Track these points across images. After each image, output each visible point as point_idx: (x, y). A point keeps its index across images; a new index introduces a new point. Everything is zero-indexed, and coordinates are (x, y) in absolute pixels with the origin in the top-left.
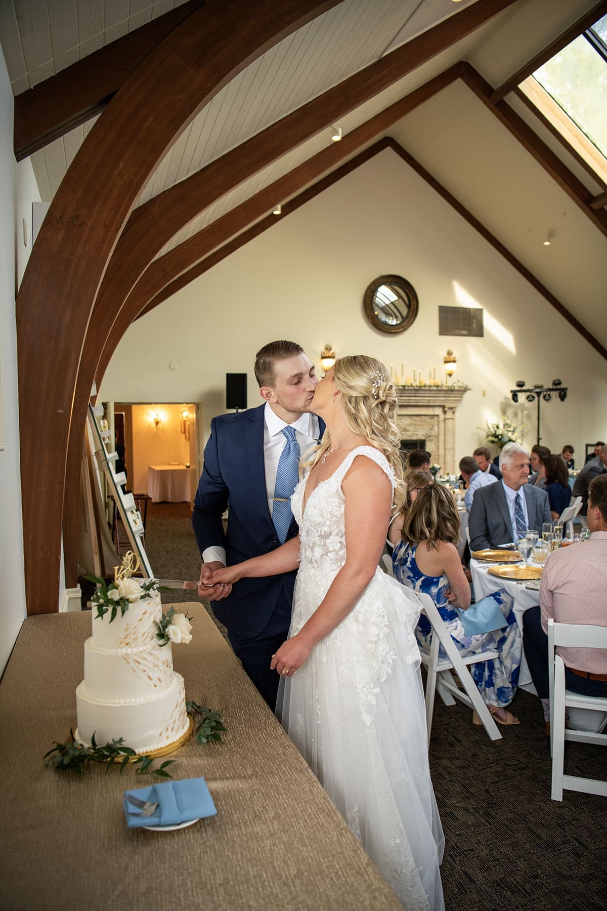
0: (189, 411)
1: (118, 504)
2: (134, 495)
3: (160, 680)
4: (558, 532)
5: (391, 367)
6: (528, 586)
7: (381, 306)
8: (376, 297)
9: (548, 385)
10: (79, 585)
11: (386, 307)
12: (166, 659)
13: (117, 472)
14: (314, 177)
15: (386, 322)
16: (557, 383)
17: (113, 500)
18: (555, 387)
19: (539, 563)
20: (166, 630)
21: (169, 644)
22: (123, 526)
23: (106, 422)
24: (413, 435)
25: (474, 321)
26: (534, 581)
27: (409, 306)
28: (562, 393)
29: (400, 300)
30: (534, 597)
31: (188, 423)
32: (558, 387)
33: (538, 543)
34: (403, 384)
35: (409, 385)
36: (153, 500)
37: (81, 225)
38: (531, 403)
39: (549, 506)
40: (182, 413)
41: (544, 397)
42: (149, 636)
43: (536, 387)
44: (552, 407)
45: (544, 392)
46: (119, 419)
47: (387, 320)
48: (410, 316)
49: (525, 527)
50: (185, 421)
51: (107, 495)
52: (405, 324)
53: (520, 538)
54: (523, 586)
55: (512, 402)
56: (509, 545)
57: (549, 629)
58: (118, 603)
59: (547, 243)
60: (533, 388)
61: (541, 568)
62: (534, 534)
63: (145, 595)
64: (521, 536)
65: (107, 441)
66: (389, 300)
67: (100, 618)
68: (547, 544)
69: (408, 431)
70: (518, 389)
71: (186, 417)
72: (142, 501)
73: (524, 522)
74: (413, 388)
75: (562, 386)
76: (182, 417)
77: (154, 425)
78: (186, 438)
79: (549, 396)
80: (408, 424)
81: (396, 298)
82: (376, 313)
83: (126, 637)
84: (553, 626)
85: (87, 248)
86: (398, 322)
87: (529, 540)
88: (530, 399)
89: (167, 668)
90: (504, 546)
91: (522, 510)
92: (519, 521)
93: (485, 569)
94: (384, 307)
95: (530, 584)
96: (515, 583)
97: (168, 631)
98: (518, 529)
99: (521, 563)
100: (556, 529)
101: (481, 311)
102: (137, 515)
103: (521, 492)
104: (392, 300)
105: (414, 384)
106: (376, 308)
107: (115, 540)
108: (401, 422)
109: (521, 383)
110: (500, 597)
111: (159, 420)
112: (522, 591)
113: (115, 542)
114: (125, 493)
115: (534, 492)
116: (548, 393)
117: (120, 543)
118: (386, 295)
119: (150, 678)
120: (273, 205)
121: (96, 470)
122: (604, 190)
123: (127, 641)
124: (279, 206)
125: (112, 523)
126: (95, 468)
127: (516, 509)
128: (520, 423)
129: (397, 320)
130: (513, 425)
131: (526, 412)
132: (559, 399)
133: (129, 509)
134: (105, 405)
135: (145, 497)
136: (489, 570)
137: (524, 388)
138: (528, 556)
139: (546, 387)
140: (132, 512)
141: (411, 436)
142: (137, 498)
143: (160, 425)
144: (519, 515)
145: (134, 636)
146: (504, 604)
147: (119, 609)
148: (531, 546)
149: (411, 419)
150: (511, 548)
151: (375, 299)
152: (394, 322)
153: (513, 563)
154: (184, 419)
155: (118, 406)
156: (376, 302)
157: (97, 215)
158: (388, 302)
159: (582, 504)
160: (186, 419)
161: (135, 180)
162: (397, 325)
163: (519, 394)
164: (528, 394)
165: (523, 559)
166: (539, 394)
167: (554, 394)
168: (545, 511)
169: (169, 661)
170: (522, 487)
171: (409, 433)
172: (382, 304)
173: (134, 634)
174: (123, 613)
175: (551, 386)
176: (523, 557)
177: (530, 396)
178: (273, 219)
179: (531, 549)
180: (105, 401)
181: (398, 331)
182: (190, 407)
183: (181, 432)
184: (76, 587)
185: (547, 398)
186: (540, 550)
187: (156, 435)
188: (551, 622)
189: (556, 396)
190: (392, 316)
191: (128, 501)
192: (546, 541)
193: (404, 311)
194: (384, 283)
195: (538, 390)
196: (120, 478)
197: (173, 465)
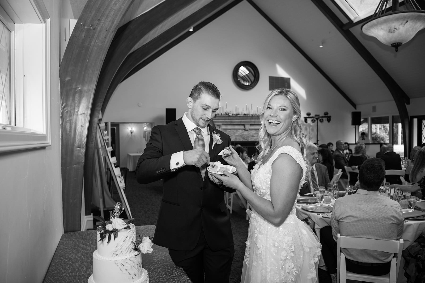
0: (148, 127)
1: (112, 173)
2: (120, 168)
3: (135, 275)
4: (335, 187)
5: (246, 106)
6: (324, 216)
7: (241, 76)
8: (239, 72)
9: (322, 115)
10: (92, 214)
11: (244, 77)
12: (139, 262)
13: (112, 156)
14: (209, 13)
15: (244, 84)
16: (326, 114)
17: (110, 170)
18: (325, 116)
19: (327, 203)
20: (139, 246)
21: (140, 254)
22: (114, 183)
23: (106, 132)
24: (257, 139)
25: (286, 83)
26: (326, 213)
27: (255, 77)
28: (329, 119)
29: (250, 73)
30: (327, 221)
31: (147, 133)
32: (327, 115)
33: (325, 193)
34: (252, 114)
35: (255, 114)
36: (130, 170)
37: (94, 29)
38: (314, 123)
39: (328, 174)
40: (144, 128)
41: (320, 120)
42: (129, 250)
43: (316, 115)
44: (324, 126)
45: (320, 118)
46: (113, 131)
47: (244, 83)
48: (255, 81)
49: (317, 184)
50: (145, 132)
51: (107, 168)
52: (253, 85)
53: (315, 191)
54: (321, 216)
55: (305, 123)
56: (310, 194)
57: (338, 239)
58: (111, 232)
59: (321, 46)
60: (314, 116)
61: (328, 206)
62: (323, 188)
63: (127, 227)
64: (315, 189)
65: (107, 141)
66: (245, 73)
67: (101, 241)
68: (330, 194)
69: (254, 137)
70: (307, 116)
71: (146, 130)
72: (124, 171)
73: (316, 182)
74: (257, 116)
75: (329, 115)
76: (144, 130)
77: (130, 133)
78: (146, 140)
79: (322, 120)
80: (254, 134)
81: (248, 72)
82: (239, 80)
83: (116, 251)
84: (340, 238)
85: (97, 41)
86: (250, 84)
87: (321, 191)
88: (313, 121)
89: (139, 267)
90: (307, 194)
91: (315, 176)
92: (314, 182)
93: (300, 206)
94: (242, 77)
95: (325, 215)
96: (316, 214)
97: (140, 247)
98: (313, 186)
99: (318, 203)
100: (334, 186)
101: (289, 79)
102: (122, 178)
103: (314, 167)
104: (247, 73)
105: (257, 114)
106: (238, 77)
107: (111, 190)
108: (251, 132)
109: (309, 114)
110: (308, 221)
111: (133, 131)
112: (320, 218)
113: (111, 191)
114: (116, 167)
115: (320, 167)
116: (322, 118)
117: (113, 192)
118: (243, 71)
119: (130, 274)
120: (189, 26)
121: (101, 156)
122: (349, 21)
123: (117, 253)
124: (192, 28)
125: (109, 181)
126: (101, 154)
127: (312, 176)
128: (308, 133)
129: (249, 83)
130: (305, 134)
131: (311, 128)
132: (327, 122)
133: (118, 175)
134: (106, 124)
135: (126, 169)
136: (302, 207)
137: (311, 116)
138: (321, 200)
139: (321, 116)
140: (119, 177)
141: (256, 139)
142: (122, 170)
143: (133, 134)
144: (314, 178)
145: (121, 250)
146: (310, 225)
147: (112, 235)
148: (322, 195)
149: (256, 131)
150: (311, 196)
151: (238, 73)
152: (248, 84)
153: (314, 203)
154: (145, 131)
155: (113, 124)
156: (239, 74)
157: (103, 25)
158: (244, 75)
159: (342, 172)
160: (146, 131)
161: (122, 7)
162: (249, 85)
163: (308, 119)
164: (312, 119)
165: (319, 201)
166: (317, 119)
167: (325, 119)
168: (326, 176)
169: (140, 264)
170: (314, 165)
171: (255, 138)
172: (241, 75)
173: (121, 249)
174: (115, 237)
175: (323, 115)
176: (319, 200)
177: (313, 120)
178: (189, 34)
179: (323, 196)
180: (106, 121)
181: (250, 88)
182: (148, 125)
183: (143, 137)
184: (90, 215)
185: (322, 121)
186: (327, 197)
187: (131, 137)
188: (339, 236)
189: (326, 120)
190: (246, 81)
191: (117, 171)
192: (330, 192)
193: (252, 79)
194: (243, 65)
195: (317, 117)
196: (113, 160)
197: (139, 153)
